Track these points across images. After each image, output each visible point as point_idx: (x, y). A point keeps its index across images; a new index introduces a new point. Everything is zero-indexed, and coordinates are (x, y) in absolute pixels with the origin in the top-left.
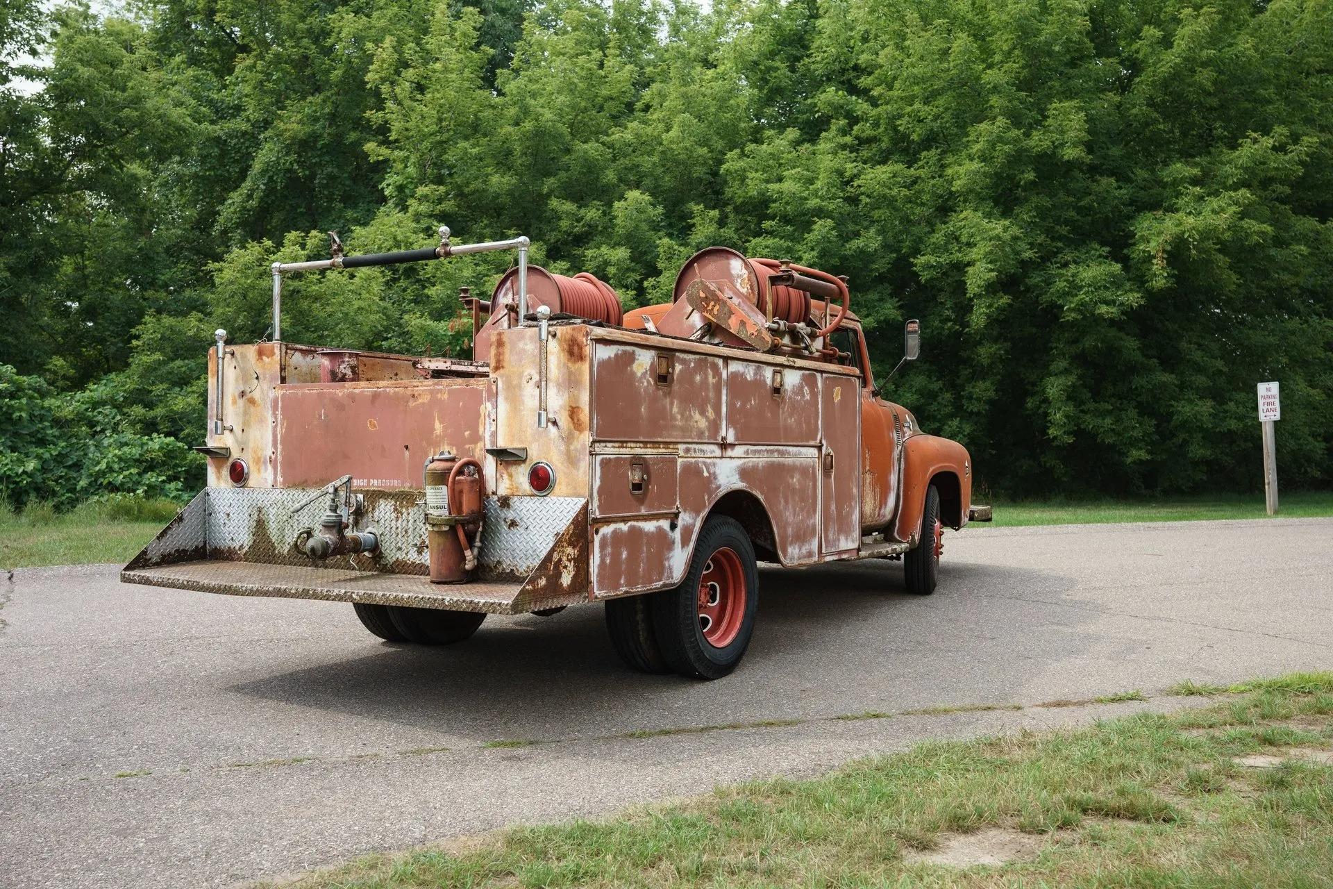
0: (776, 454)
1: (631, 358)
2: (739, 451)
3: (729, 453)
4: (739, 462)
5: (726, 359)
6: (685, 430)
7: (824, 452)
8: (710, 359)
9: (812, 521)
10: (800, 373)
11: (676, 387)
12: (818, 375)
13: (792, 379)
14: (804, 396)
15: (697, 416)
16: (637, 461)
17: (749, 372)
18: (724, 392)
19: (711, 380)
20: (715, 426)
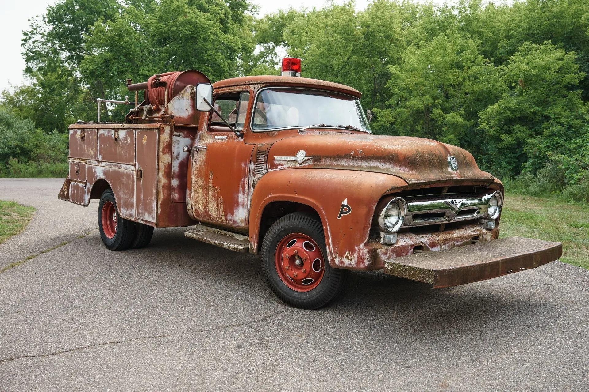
0: (116, 167)
1: (75, 132)
2: (103, 164)
3: (100, 164)
4: (103, 168)
5: (98, 129)
6: (88, 155)
7: (137, 168)
8: (94, 130)
9: (131, 200)
10: (126, 130)
11: (85, 141)
12: (134, 131)
13: (122, 134)
14: (127, 141)
15: (91, 151)
16: (77, 164)
17: (106, 133)
18: (99, 141)
19: (94, 137)
20: (96, 155)
